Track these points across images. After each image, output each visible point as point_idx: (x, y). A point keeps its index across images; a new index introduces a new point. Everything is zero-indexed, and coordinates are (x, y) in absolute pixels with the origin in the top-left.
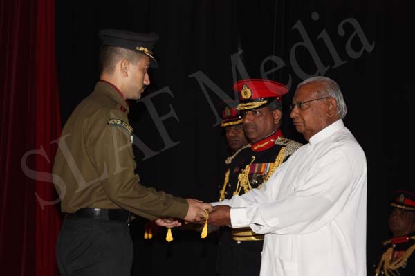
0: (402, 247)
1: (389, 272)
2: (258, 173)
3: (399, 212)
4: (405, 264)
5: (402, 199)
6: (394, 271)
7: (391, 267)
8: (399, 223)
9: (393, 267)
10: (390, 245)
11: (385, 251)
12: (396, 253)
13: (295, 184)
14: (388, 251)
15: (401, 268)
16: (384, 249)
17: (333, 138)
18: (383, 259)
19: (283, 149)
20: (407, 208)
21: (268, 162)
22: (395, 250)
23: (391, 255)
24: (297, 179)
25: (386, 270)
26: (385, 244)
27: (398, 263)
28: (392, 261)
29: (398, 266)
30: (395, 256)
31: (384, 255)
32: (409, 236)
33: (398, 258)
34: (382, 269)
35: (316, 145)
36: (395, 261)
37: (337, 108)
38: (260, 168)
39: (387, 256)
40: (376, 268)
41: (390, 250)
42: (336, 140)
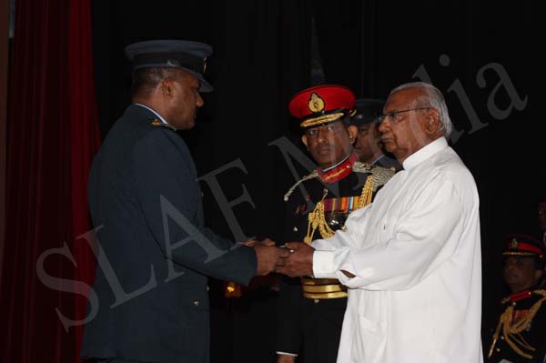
0: (524, 305)
1: (509, 337)
2: (338, 210)
3: (514, 262)
4: (529, 325)
5: (515, 244)
6: (516, 335)
7: (512, 331)
8: (517, 275)
9: (514, 330)
10: (509, 304)
11: (504, 311)
12: (517, 312)
13: (385, 221)
14: (507, 311)
15: (524, 331)
16: (503, 309)
17: (433, 160)
18: (501, 321)
19: (370, 178)
20: (522, 254)
21: (350, 196)
22: (515, 309)
23: (511, 316)
24: (387, 214)
25: (506, 335)
26: (503, 302)
27: (521, 325)
28: (512, 323)
29: (520, 330)
30: (516, 316)
31: (502, 317)
32: (531, 289)
33: (519, 318)
34: (501, 333)
35: (411, 171)
36: (516, 323)
37: (439, 122)
38: (339, 204)
39: (506, 317)
40: (494, 332)
41: (510, 309)
42: (438, 163)
